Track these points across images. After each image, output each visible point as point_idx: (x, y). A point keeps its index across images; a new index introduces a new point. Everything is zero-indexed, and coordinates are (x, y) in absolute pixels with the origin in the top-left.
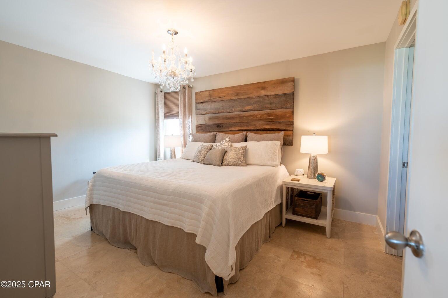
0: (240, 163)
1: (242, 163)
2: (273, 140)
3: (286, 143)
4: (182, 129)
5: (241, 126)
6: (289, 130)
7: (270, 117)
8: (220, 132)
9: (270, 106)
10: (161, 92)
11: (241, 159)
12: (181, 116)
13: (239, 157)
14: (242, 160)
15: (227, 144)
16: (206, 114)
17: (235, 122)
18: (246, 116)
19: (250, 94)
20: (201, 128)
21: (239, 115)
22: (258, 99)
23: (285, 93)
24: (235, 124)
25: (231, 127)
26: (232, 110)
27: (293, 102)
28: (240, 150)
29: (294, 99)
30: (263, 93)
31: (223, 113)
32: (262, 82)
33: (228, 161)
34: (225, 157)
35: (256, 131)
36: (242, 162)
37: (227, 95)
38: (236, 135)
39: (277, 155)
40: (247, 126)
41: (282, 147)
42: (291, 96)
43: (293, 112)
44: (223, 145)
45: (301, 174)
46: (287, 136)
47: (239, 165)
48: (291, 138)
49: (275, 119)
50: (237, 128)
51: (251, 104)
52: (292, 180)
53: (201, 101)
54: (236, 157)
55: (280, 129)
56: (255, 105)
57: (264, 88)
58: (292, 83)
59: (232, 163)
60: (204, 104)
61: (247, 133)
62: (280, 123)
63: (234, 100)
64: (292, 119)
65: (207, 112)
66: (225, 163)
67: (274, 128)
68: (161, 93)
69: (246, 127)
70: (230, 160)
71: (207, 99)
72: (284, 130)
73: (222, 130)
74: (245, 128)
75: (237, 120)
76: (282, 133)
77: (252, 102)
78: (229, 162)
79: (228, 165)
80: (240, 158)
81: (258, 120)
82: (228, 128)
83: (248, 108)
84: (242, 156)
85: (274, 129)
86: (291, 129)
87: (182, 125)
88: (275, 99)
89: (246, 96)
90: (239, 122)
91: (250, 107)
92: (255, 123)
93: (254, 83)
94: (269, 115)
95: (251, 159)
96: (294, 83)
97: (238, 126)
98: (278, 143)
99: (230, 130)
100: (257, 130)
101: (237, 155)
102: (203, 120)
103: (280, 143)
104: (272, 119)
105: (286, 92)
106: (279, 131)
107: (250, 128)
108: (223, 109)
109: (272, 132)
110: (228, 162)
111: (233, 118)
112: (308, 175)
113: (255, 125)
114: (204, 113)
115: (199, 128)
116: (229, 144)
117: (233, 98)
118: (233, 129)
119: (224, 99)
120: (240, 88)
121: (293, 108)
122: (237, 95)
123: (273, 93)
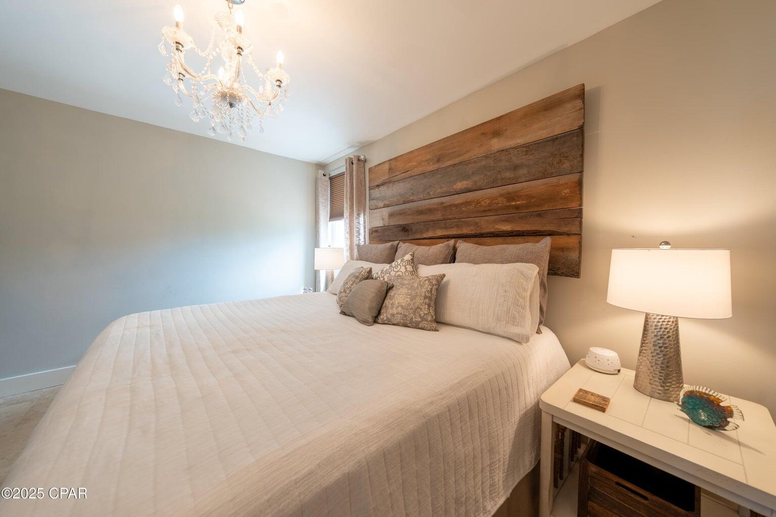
0: (419, 320)
1: (422, 321)
2: (517, 261)
3: (559, 269)
4: (348, 236)
5: (446, 228)
6: (568, 235)
7: (514, 203)
8: (404, 241)
9: (512, 176)
10: (324, 175)
11: (421, 309)
12: (346, 213)
13: (416, 305)
14: (426, 314)
15: (403, 269)
16: (386, 206)
17: (434, 219)
18: (456, 206)
19: (466, 153)
20: (377, 235)
21: (442, 203)
22: (484, 163)
23: (556, 134)
24: (435, 224)
25: (427, 230)
26: (429, 194)
27: (582, 156)
28: (422, 286)
29: (583, 145)
30: (496, 144)
31: (412, 201)
32: (493, 119)
33: (391, 311)
34: (386, 302)
35: (478, 237)
36: (423, 319)
37: (420, 164)
38: (434, 247)
39: (528, 304)
40: (458, 226)
41: (545, 280)
42: (575, 139)
43: (580, 184)
44: (395, 270)
45: (611, 369)
46: (562, 249)
47: (416, 326)
48: (574, 255)
49: (527, 206)
50: (439, 233)
51: (467, 177)
52: (575, 400)
53: (376, 184)
54: (409, 305)
55: (540, 232)
56: (476, 178)
57: (497, 134)
58: (578, 103)
59: (398, 319)
60: (381, 188)
61: (456, 243)
62: (539, 215)
63: (433, 173)
64: (579, 203)
65: (386, 202)
66: (383, 316)
67: (525, 229)
68: (324, 177)
69: (455, 228)
70: (395, 311)
71: (386, 178)
72: (551, 234)
73: (411, 237)
74: (454, 232)
75: (438, 216)
76: (547, 242)
77: (471, 172)
78: (393, 315)
79: (388, 323)
80: (418, 308)
81: (484, 211)
82: (422, 232)
83: (460, 185)
84: (427, 301)
85: (523, 232)
86: (574, 229)
87: (348, 230)
88: (526, 155)
89: (457, 160)
90: (441, 218)
91: (465, 182)
92: (477, 220)
93: (474, 127)
94: (510, 197)
95: (454, 310)
96: (583, 102)
97: (441, 228)
98: (532, 271)
99: (425, 236)
100: (481, 235)
101: (413, 298)
102: (380, 219)
103: (537, 269)
104: (517, 207)
105: (558, 131)
106: (537, 238)
107: (465, 231)
108: (413, 194)
109: (520, 239)
110: (389, 316)
111: (430, 211)
112: (637, 371)
113: (476, 224)
114: (381, 204)
115: (375, 234)
116: (406, 268)
117: (430, 168)
118: (430, 234)
119: (413, 174)
120: (444, 145)
121: (581, 172)
122: (438, 161)
123: (520, 141)
